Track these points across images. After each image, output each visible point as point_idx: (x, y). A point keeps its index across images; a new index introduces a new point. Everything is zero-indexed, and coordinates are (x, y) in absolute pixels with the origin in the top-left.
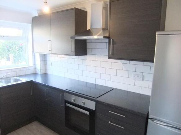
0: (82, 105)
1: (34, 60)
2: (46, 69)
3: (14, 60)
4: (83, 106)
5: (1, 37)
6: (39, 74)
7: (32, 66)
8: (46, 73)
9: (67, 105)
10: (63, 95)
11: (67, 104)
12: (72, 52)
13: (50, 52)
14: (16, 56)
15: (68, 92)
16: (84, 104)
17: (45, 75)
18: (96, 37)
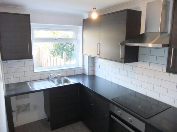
0: (129, 121)
1: (83, 61)
2: (94, 70)
3: (67, 58)
4: (130, 123)
5: (56, 39)
6: (87, 75)
7: (81, 66)
8: (94, 74)
9: (112, 117)
10: (108, 105)
11: (112, 115)
12: (121, 58)
13: (98, 56)
14: (68, 54)
15: (114, 104)
16: (131, 122)
17: (93, 77)
18: (150, 45)
